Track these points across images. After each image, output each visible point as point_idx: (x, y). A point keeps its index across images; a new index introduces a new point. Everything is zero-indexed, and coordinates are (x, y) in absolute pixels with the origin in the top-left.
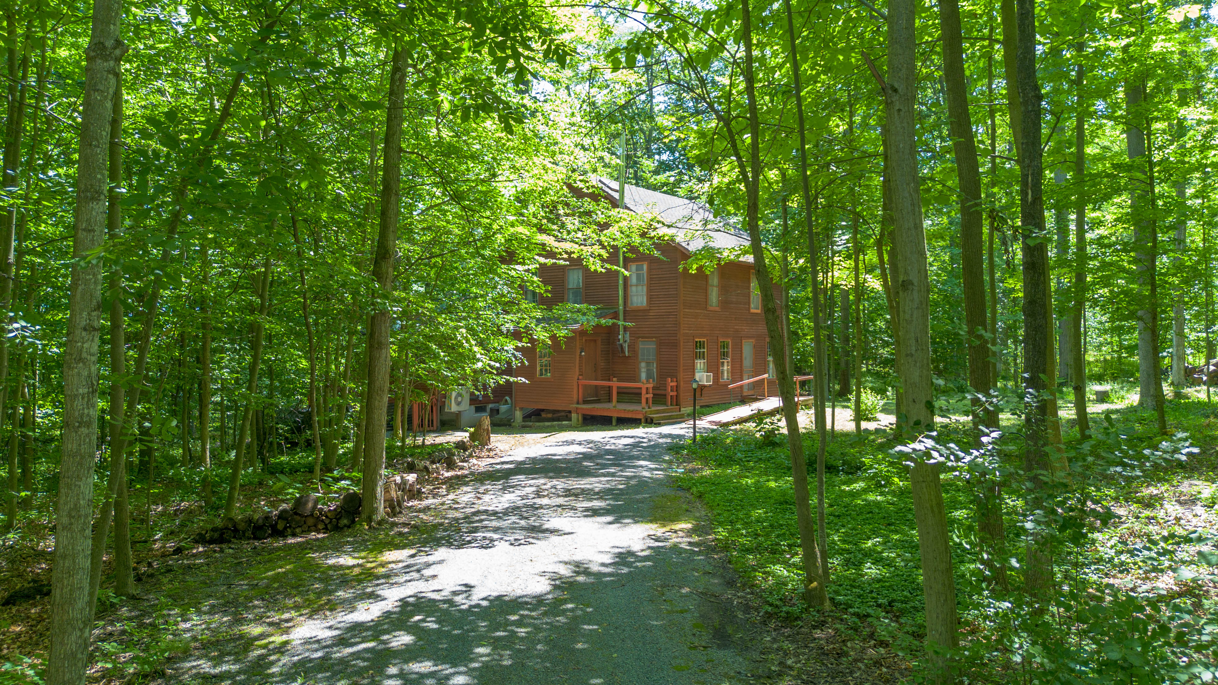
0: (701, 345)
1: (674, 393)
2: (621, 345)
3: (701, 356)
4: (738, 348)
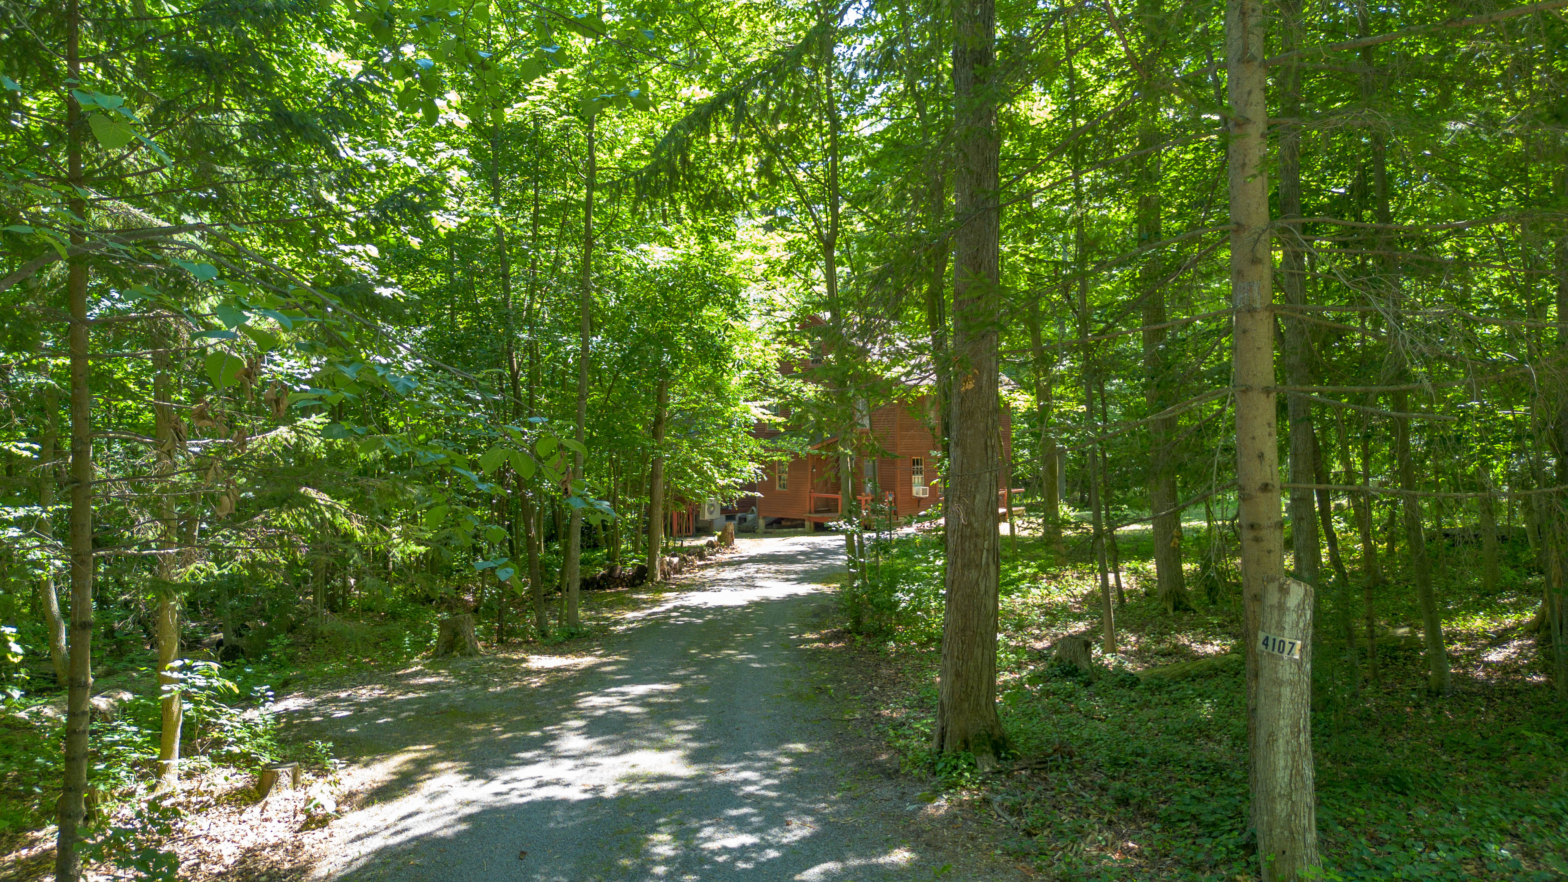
0: (919, 462)
3: (919, 472)
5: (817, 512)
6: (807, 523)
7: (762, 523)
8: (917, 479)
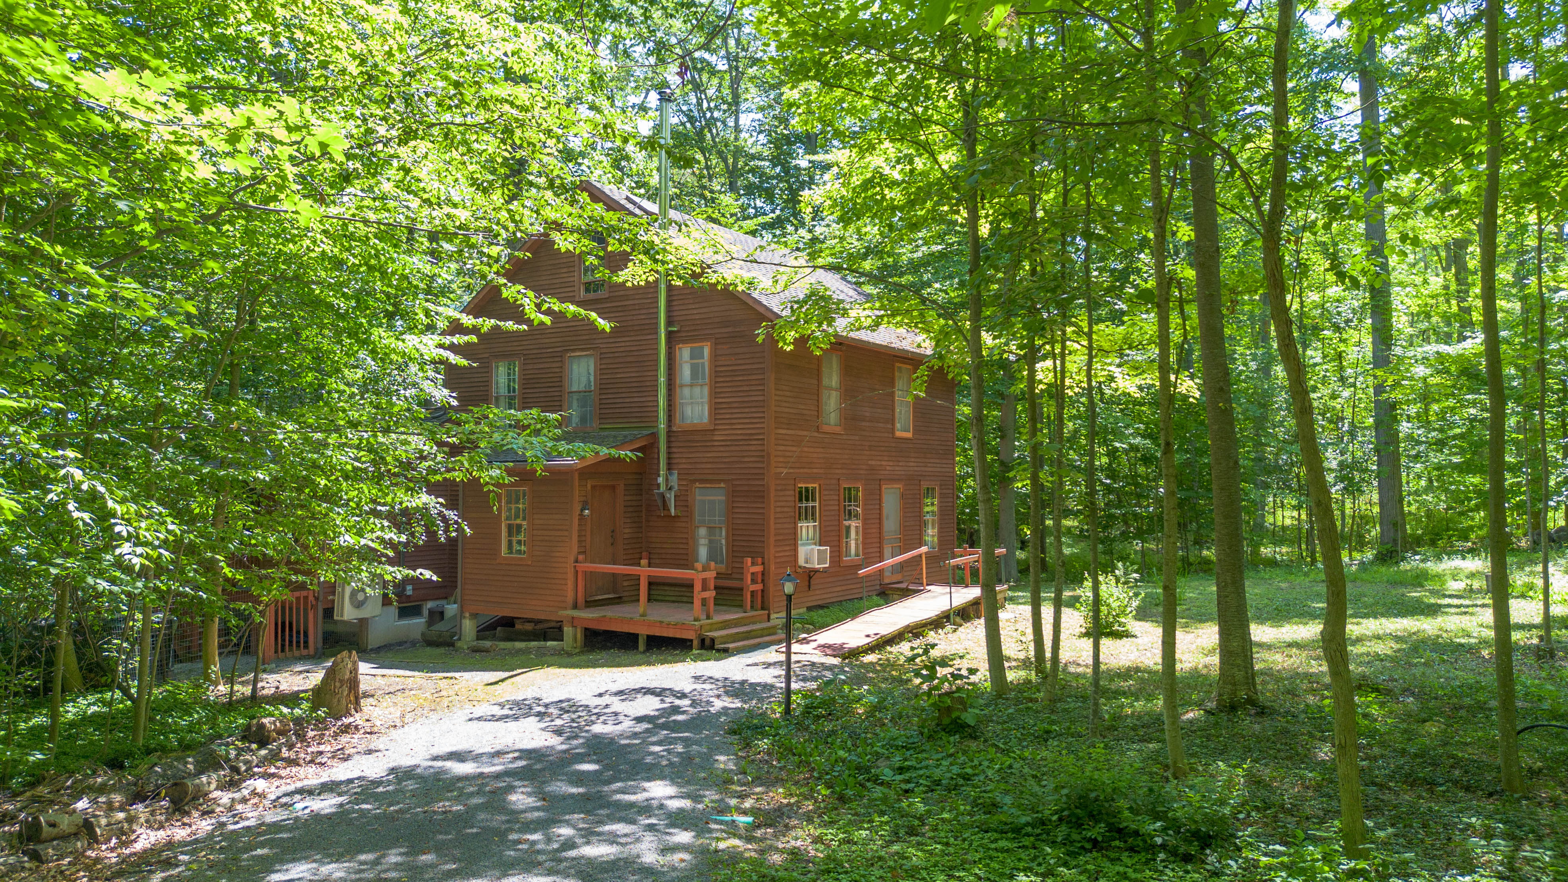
0: (806, 495)
1: (758, 587)
2: (663, 496)
3: (808, 515)
4: (875, 499)
5: (590, 604)
6: (568, 630)
7: (469, 626)
8: (807, 529)
